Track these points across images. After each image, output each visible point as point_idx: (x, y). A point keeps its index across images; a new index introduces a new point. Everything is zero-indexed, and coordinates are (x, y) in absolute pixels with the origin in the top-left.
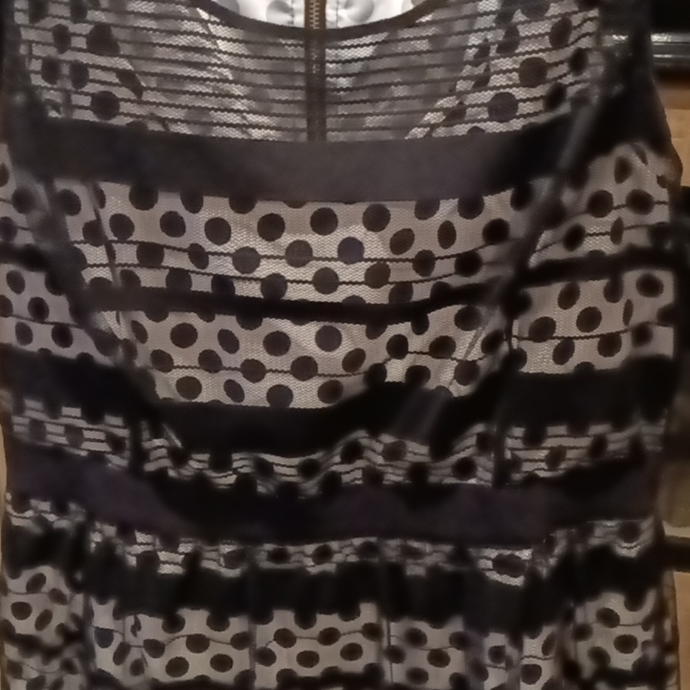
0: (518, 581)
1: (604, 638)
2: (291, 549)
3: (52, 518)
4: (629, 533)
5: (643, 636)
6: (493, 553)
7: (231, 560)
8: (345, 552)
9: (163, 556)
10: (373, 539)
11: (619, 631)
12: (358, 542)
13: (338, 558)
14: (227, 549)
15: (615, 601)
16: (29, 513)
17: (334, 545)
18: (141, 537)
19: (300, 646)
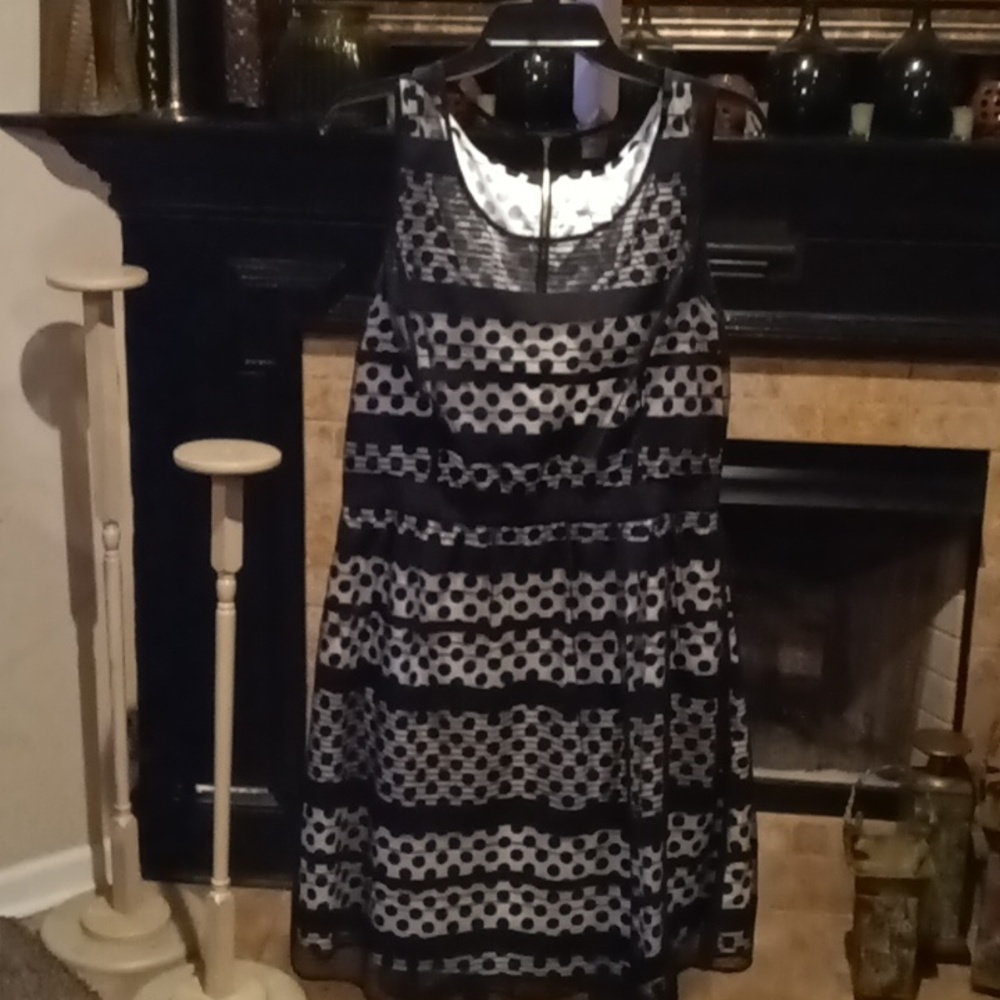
0: (645, 539)
1: (691, 593)
2: (516, 530)
3: (373, 520)
4: (704, 522)
5: (714, 590)
6: (631, 525)
7: (482, 538)
8: (547, 534)
9: (443, 534)
10: (563, 524)
11: (700, 586)
12: (554, 526)
13: (542, 536)
14: (480, 530)
15: (697, 567)
16: (359, 519)
17: (541, 528)
18: (431, 523)
19: (518, 598)
